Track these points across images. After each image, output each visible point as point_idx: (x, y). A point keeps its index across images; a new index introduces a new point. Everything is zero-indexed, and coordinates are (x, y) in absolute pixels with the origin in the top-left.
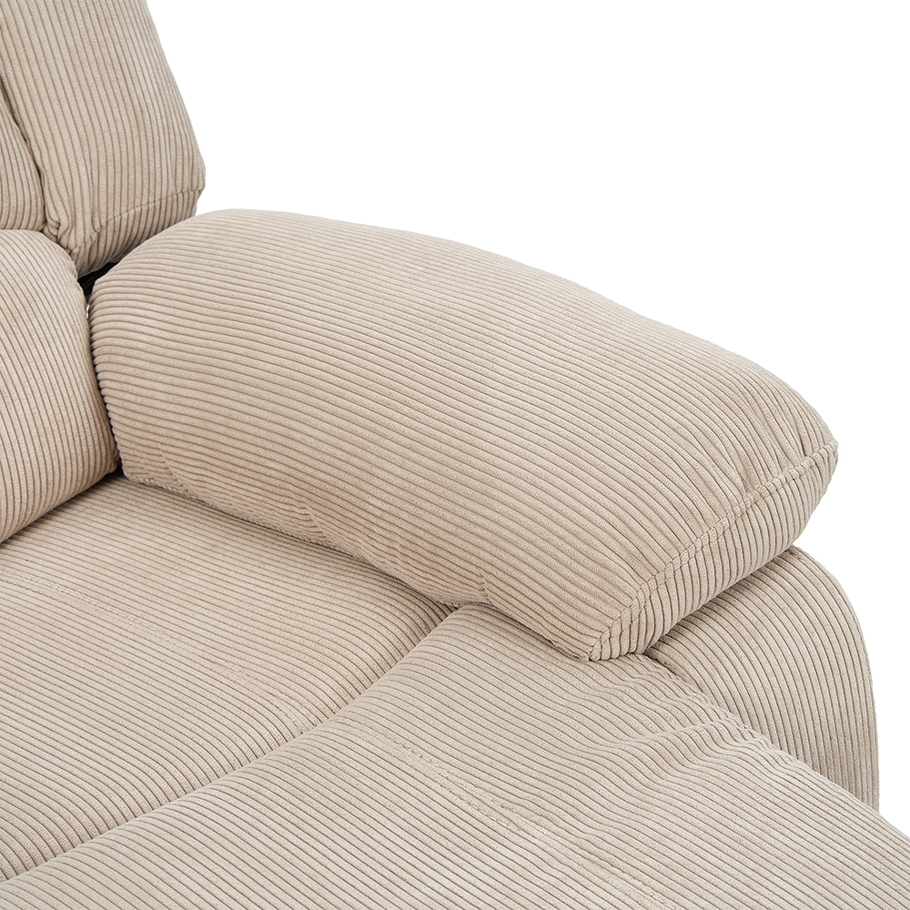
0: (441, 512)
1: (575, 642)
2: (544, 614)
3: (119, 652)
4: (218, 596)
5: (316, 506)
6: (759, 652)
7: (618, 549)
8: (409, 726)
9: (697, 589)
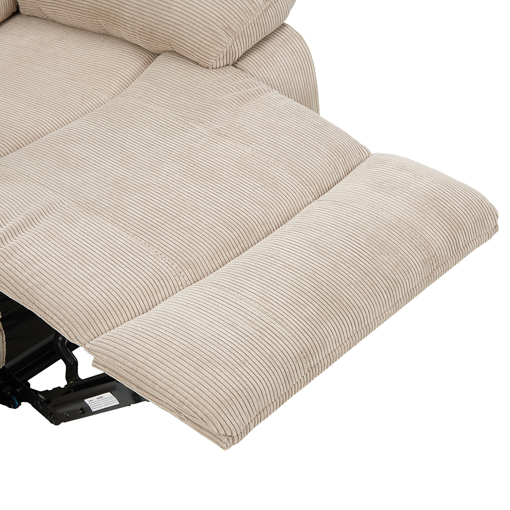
0: (153, 16)
1: (207, 62)
2: (195, 52)
3: (34, 78)
4: (68, 55)
5: (103, 18)
6: (274, 63)
7: (220, 25)
9: (250, 39)
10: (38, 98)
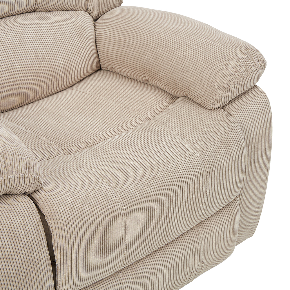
0: (177, 75)
1: (207, 105)
2: (200, 98)
3: (103, 105)
4: (125, 94)
5: (147, 74)
6: (247, 108)
7: (217, 84)
8: (170, 124)
9: (234, 93)
10: (104, 117)
